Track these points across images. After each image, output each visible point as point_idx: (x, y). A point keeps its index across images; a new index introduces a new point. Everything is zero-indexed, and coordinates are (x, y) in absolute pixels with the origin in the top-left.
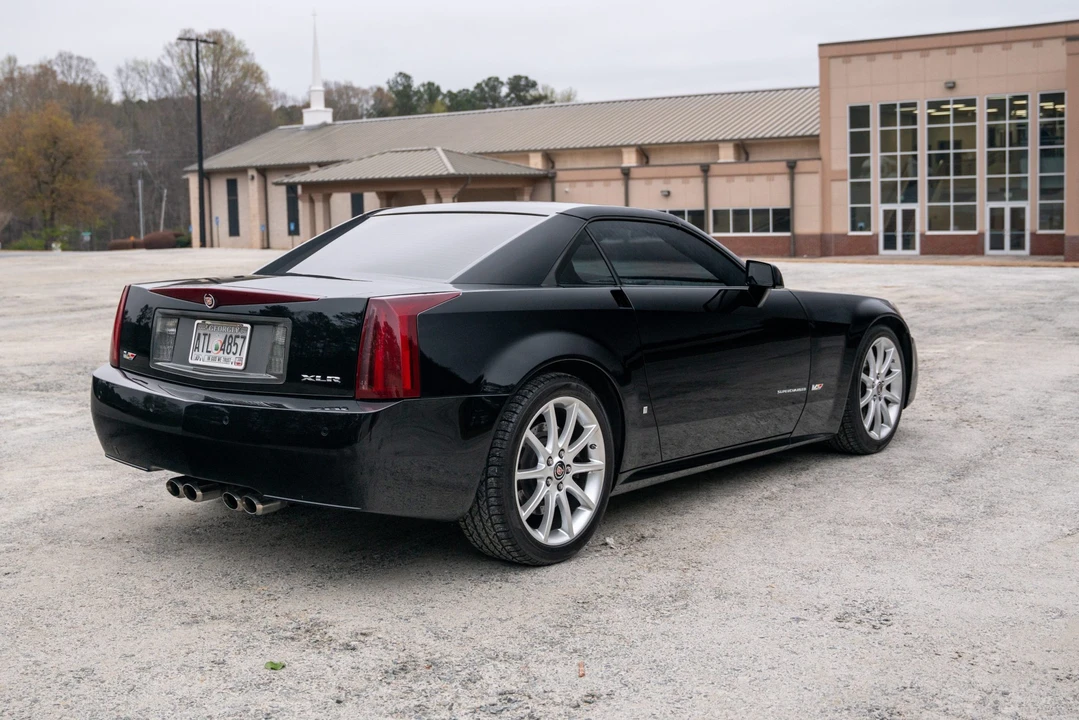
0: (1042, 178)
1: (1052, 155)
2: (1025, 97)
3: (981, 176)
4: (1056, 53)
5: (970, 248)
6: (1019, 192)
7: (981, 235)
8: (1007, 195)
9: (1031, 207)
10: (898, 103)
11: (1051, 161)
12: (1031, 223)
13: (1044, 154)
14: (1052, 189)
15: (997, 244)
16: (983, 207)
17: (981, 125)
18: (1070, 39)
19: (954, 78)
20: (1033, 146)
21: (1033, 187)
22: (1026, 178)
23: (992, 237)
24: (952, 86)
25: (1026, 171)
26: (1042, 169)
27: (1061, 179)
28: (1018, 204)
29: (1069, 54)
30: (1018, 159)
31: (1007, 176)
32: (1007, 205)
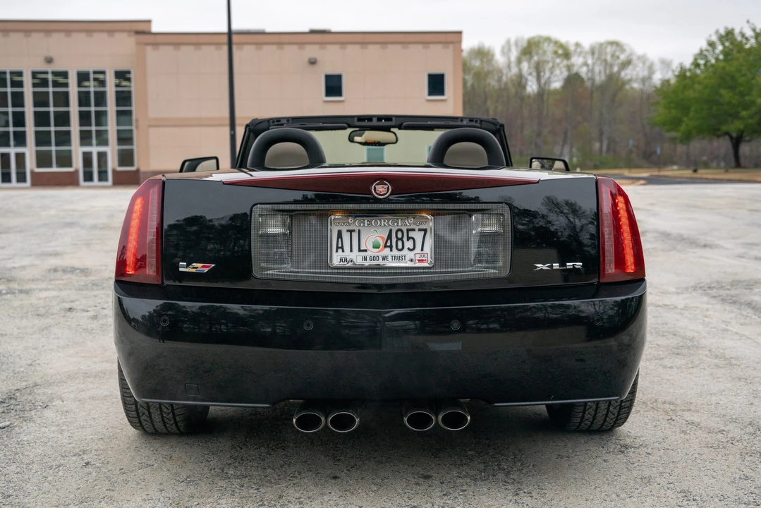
0: (119, 132)
1: (124, 115)
2: (103, 73)
3: (75, 128)
4: (127, 43)
5: (69, 181)
6: (103, 141)
7: (77, 172)
8: (94, 141)
9: (112, 150)
10: (8, 71)
11: (123, 118)
12: (112, 163)
13: (119, 113)
14: (125, 138)
15: (88, 177)
16: (77, 151)
17: (73, 90)
18: (138, 33)
19: (51, 54)
20: (111, 108)
21: (112, 136)
22: (106, 131)
23: (85, 173)
24: (49, 61)
25: (106, 125)
26: (118, 124)
27: (131, 131)
28: (102, 149)
29: (138, 44)
30: (101, 117)
31: (94, 128)
32: (95, 150)
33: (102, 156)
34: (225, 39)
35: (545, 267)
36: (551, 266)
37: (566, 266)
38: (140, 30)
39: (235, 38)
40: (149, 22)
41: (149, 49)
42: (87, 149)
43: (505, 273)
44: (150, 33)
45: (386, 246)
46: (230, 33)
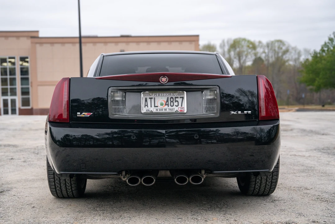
0: (22, 88)
1: (25, 80)
2: (14, 58)
4: (26, 43)
6: (13, 93)
8: (9, 94)
9: (18, 98)
11: (25, 82)
12: (18, 105)
13: (22, 79)
14: (25, 92)
15: (6, 112)
20: (18, 76)
21: (19, 91)
22: (16, 88)
23: (4, 110)
25: (15, 85)
26: (22, 84)
27: (28, 88)
28: (13, 97)
29: (32, 43)
30: (13, 81)
31: (9, 87)
32: (9, 98)
33: (13, 102)
34: (78, 40)
35: (235, 113)
36: (237, 113)
37: (244, 112)
38: (33, 36)
39: (83, 40)
40: (38, 32)
41: (38, 46)
42: (5, 98)
43: (218, 115)
44: (38, 37)
45: (166, 105)
46: (80, 37)
